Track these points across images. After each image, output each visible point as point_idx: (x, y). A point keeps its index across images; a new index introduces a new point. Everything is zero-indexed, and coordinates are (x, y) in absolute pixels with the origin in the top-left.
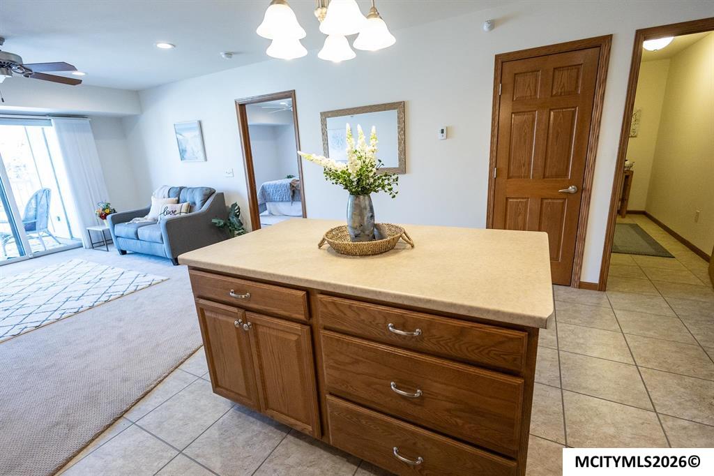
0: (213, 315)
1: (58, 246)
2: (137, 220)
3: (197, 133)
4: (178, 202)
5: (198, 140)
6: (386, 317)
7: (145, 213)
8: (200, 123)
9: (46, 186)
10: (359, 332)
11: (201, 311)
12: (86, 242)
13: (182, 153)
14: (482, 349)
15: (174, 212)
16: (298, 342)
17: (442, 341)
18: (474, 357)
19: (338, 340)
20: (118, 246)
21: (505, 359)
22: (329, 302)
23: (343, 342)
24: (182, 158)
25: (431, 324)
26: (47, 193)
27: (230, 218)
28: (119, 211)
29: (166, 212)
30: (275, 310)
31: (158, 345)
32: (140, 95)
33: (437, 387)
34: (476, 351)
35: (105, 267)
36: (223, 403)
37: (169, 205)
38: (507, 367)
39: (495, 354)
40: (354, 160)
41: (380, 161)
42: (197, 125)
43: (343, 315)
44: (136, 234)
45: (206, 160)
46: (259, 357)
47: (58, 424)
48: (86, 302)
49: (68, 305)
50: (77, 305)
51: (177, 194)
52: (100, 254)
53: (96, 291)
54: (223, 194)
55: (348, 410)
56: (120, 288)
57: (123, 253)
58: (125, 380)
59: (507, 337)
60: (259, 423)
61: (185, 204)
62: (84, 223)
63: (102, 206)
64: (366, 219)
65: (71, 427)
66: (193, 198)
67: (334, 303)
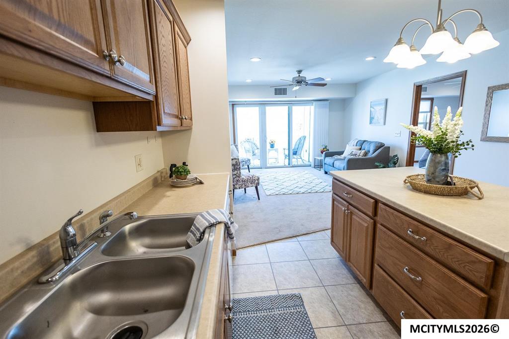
0: (337, 204)
1: (303, 164)
2: (336, 157)
3: (383, 107)
4: (360, 149)
5: (383, 112)
6: (409, 224)
7: (341, 153)
8: (387, 100)
9: (305, 135)
10: (395, 230)
11: (333, 200)
12: (313, 165)
13: (372, 119)
14: (461, 262)
15: (355, 155)
16: (367, 228)
17: (438, 249)
18: (455, 266)
19: (384, 232)
20: (325, 168)
21: (474, 275)
22: (384, 209)
23: (386, 234)
24: (371, 123)
25: (432, 236)
26: (305, 137)
27: (389, 164)
28: (330, 151)
29: (351, 154)
30: (360, 207)
31: (320, 218)
32: (356, 86)
33: (431, 280)
34: (457, 263)
35: (316, 177)
36: (335, 253)
37: (354, 151)
38: (476, 281)
39: (468, 269)
40: (437, 130)
41: (461, 132)
42: (384, 102)
43: (388, 217)
44: (333, 164)
45: (385, 124)
46: (351, 231)
47: (277, 228)
48: (302, 190)
49: (296, 189)
50: (299, 190)
51: (361, 144)
52: (316, 171)
53: (307, 187)
54: (389, 147)
55: (383, 276)
56: (317, 189)
57: (326, 173)
58: (302, 225)
59: (477, 259)
60: (346, 270)
61: (363, 151)
62: (314, 155)
63: (324, 147)
64: (437, 170)
65: (280, 231)
66: (369, 148)
67: (386, 210)
